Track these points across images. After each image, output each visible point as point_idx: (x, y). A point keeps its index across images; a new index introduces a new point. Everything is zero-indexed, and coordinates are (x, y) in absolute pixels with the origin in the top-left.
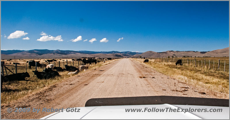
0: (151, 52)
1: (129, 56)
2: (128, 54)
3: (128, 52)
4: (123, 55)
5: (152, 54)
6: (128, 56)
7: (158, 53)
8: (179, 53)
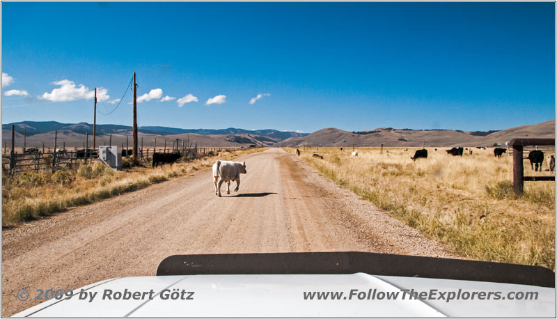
0: (333, 130)
1: (271, 142)
2: (270, 136)
3: (270, 131)
4: (256, 138)
5: (338, 137)
6: (270, 140)
7: (354, 132)
8: (414, 135)
